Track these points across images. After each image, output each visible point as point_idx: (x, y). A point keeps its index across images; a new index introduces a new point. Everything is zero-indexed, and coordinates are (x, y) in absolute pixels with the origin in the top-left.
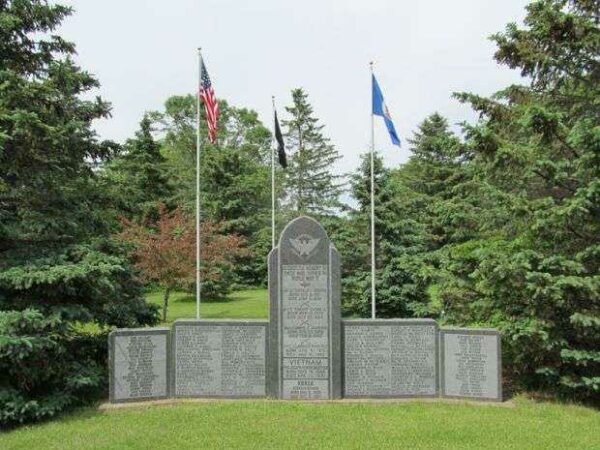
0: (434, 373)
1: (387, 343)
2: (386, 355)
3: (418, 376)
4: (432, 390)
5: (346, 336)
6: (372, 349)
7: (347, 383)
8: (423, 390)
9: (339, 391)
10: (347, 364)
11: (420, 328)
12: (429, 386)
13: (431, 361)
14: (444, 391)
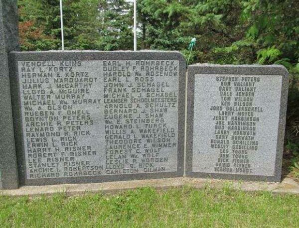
0: (175, 140)
1: (96, 90)
2: (96, 111)
3: (149, 145)
4: (171, 165)
5: (21, 80)
6: (70, 101)
7: (28, 160)
8: (157, 165)
9: (14, 174)
10: (25, 128)
11: (152, 64)
12: (166, 160)
13: (170, 119)
14: (190, 166)
